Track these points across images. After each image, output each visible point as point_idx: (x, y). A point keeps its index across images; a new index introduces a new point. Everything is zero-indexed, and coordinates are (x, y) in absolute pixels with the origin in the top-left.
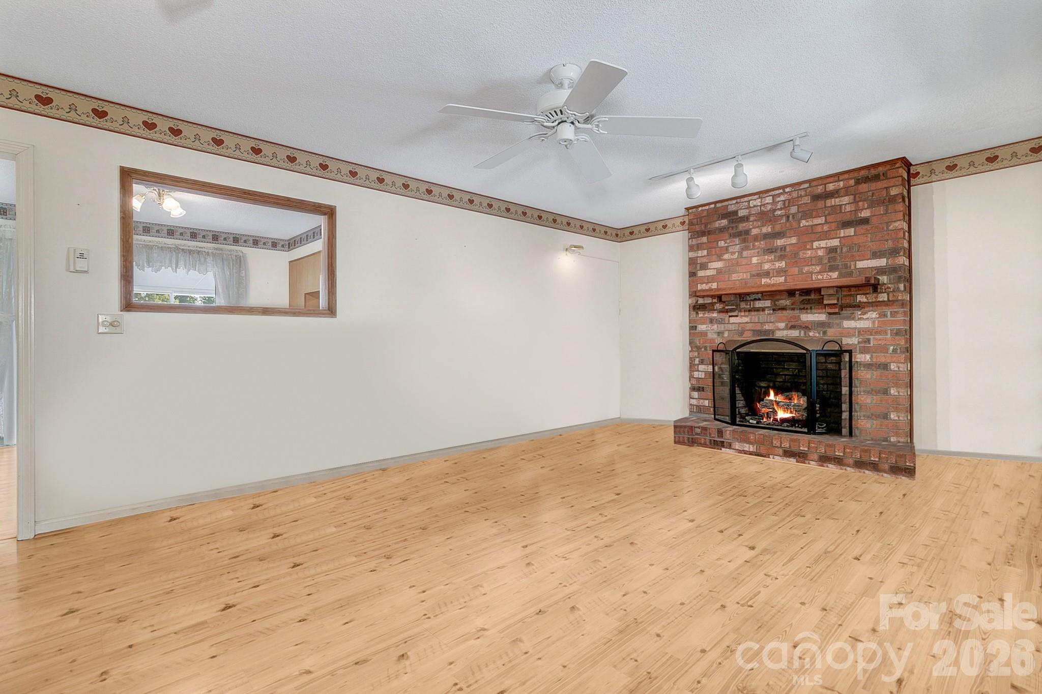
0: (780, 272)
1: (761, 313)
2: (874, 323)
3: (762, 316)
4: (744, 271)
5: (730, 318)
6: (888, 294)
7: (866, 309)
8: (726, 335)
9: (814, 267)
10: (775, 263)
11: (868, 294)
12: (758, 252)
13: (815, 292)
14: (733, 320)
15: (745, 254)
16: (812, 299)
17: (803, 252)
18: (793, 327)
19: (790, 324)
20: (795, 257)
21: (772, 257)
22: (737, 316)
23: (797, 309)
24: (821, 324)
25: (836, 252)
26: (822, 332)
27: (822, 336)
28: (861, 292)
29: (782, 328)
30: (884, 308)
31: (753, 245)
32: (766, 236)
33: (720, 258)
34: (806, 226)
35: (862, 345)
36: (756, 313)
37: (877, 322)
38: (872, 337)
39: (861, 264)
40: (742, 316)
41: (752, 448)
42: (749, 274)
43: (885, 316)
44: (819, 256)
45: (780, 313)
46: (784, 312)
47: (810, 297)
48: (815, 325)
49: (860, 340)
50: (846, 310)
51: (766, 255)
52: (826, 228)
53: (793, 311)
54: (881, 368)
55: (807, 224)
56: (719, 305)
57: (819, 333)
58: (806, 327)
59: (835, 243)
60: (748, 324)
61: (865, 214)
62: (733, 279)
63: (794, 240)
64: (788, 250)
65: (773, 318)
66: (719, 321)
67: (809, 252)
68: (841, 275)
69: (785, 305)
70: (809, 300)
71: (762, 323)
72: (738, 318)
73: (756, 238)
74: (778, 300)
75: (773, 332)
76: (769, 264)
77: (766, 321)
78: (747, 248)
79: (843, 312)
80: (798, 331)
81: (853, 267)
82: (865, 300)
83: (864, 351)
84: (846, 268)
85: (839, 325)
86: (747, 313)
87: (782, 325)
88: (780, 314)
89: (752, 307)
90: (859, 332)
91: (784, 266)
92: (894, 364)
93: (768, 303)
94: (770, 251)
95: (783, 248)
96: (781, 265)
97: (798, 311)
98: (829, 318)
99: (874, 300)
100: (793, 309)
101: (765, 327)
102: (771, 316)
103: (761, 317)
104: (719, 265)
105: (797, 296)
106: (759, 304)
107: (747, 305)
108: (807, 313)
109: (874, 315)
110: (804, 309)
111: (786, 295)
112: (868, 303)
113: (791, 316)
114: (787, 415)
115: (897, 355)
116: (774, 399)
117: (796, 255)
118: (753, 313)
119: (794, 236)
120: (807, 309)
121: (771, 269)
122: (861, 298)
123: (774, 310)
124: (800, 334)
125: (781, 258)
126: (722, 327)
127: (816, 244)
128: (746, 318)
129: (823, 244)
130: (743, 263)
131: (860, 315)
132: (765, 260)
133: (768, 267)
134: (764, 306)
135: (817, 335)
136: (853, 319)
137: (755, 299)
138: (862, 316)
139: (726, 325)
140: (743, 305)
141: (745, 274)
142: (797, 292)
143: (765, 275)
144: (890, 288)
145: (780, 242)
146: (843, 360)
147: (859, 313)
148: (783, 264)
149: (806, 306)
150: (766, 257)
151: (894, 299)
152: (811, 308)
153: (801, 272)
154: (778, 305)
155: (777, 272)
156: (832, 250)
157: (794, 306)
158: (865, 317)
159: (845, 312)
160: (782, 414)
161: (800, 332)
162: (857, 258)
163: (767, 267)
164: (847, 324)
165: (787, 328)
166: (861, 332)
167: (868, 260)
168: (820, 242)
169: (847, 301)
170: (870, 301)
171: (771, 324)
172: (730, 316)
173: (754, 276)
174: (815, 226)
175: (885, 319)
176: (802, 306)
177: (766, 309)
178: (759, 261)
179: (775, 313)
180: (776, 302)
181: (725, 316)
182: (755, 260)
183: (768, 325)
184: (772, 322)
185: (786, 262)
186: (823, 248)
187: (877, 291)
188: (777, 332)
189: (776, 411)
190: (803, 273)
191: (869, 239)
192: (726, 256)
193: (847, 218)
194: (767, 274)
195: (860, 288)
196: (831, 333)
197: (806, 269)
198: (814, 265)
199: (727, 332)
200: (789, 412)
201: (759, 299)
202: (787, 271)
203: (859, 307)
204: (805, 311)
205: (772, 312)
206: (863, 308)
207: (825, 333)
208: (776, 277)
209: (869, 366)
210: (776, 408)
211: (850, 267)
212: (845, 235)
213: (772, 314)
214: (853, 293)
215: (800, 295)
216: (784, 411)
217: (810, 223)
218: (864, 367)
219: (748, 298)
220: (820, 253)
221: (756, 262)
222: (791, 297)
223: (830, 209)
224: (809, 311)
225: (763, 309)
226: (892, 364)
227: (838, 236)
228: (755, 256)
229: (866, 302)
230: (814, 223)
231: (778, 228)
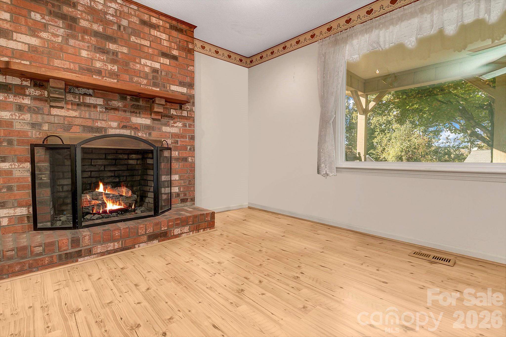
0: (112, 74)
1: (93, 109)
2: (180, 129)
3: (94, 114)
4: (71, 61)
5: (52, 109)
6: (187, 112)
7: (176, 120)
8: (46, 127)
9: (142, 80)
10: (107, 64)
11: (177, 109)
12: (88, 47)
13: (142, 100)
14: (55, 111)
15: (72, 42)
16: (141, 105)
17: (133, 63)
18: (124, 127)
19: (122, 125)
20: (126, 66)
21: (104, 57)
22: (62, 108)
23: (128, 112)
24: (148, 127)
25: (158, 73)
26: (148, 133)
27: (148, 136)
28: (173, 107)
29: (115, 127)
30: (185, 121)
31: (82, 37)
32: (96, 34)
33: (33, 33)
34: (135, 42)
35: (173, 145)
36: (86, 109)
37: (181, 129)
38: (179, 140)
39: (174, 88)
40: (69, 109)
41: (117, 245)
42: (77, 65)
43: (186, 126)
44: (146, 72)
45: (113, 112)
46: (117, 112)
47: (139, 104)
48: (143, 127)
49: (173, 141)
50: (164, 119)
51: (97, 53)
52: (150, 51)
53: (124, 113)
54: (184, 160)
55: (136, 41)
56: (33, 90)
57: (146, 134)
58: (136, 128)
59: (157, 66)
60: (77, 119)
61: (175, 53)
62: (56, 65)
63: (125, 50)
64: (120, 56)
65: (105, 117)
66: (34, 110)
67: (138, 66)
68: (161, 90)
69: (117, 106)
70: (138, 105)
71: (93, 120)
72: (63, 110)
73: (85, 31)
74: (111, 100)
75: (105, 129)
76: (101, 63)
77: (98, 118)
78: (75, 37)
79: (162, 120)
80: (129, 131)
81: (168, 88)
82: (175, 114)
83: (176, 149)
84: (164, 87)
85: (160, 129)
86: (75, 107)
87: (115, 124)
88: (112, 114)
89: (81, 101)
90: (172, 135)
91: (116, 70)
92: (190, 158)
93: (100, 101)
94: (104, 51)
95: (115, 53)
96: (113, 68)
97: (129, 114)
98: (153, 123)
99: (180, 115)
100: (125, 111)
101: (97, 124)
102: (104, 114)
103: (92, 113)
104: (34, 41)
105: (128, 100)
106: (88, 100)
107: (75, 98)
108: (136, 116)
109: (180, 124)
110: (134, 112)
111: (117, 96)
112: (177, 116)
113: (122, 117)
114: (116, 207)
115: (191, 152)
116: (104, 192)
117: (127, 64)
118: (83, 108)
119: (126, 47)
120: (136, 113)
121: (103, 69)
122: (173, 112)
123: (106, 109)
124: (131, 133)
125: (114, 62)
126: (39, 118)
127: (143, 61)
128: (74, 112)
129: (149, 63)
130: (69, 52)
131: (173, 123)
132: (96, 57)
133: (100, 66)
134: (96, 103)
135: (145, 136)
136: (168, 126)
137: (85, 94)
138: (173, 125)
139: (45, 116)
140: (70, 97)
141: (72, 65)
142: (128, 97)
143: (96, 73)
144: (188, 108)
145: (112, 47)
146: (162, 155)
147: (172, 122)
148: (115, 68)
149: (135, 110)
150: (98, 55)
151: (190, 116)
152: (140, 113)
153: (131, 80)
154: (110, 105)
155: (109, 73)
156: (155, 71)
157: (126, 109)
158: (175, 125)
159: (164, 120)
160: (111, 206)
161: (131, 132)
162: (171, 82)
163: (98, 65)
164: (165, 129)
165: (119, 127)
166: (173, 135)
167: (177, 86)
168: (147, 61)
169: (166, 112)
170: (178, 115)
171: (103, 122)
172: (51, 106)
173: (83, 69)
174: (143, 46)
175: (186, 128)
176: (132, 110)
177: (99, 107)
178: (90, 57)
179: (108, 112)
180: (109, 102)
181: (45, 107)
182: (84, 53)
183: (101, 123)
184: (104, 120)
185: (118, 67)
186: (148, 66)
187: (182, 109)
188: (110, 130)
189: (105, 203)
190: (133, 82)
191: (178, 71)
192: (44, 35)
193: (165, 50)
194: (99, 72)
195: (173, 104)
196: (154, 136)
197: (135, 79)
198: (142, 77)
199: (47, 124)
200: (118, 204)
201: (90, 95)
202: (119, 75)
203: (172, 117)
204: (135, 115)
205: (104, 110)
206: (174, 119)
207: (150, 134)
208: (108, 77)
209: (177, 159)
210: (106, 201)
211: (167, 88)
212: (164, 63)
213: (105, 112)
214: (168, 107)
215: (131, 100)
216: (113, 202)
217: (139, 42)
218: (175, 160)
219: (76, 91)
220: (147, 70)
221: (86, 56)
222: (123, 100)
223: (153, 37)
224: (138, 115)
225: (95, 106)
226: (189, 158)
227: (159, 61)
228: (86, 50)
229: (176, 115)
230: (142, 43)
231: (109, 32)
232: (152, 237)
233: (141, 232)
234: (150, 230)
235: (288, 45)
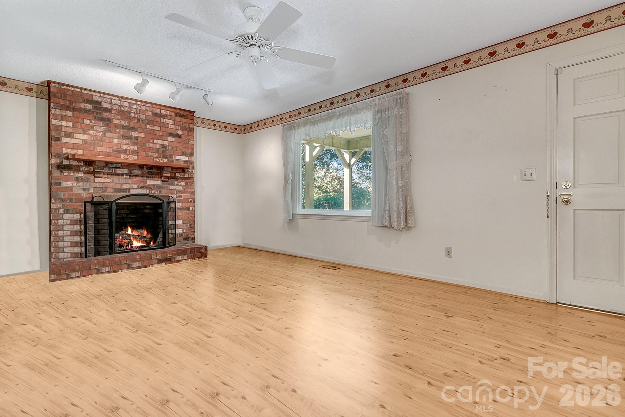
0: (134, 153)
1: (121, 177)
2: (183, 187)
3: (122, 179)
4: (108, 147)
5: (95, 178)
6: (189, 174)
7: (180, 180)
8: (91, 190)
9: (154, 154)
10: (130, 146)
11: (180, 173)
12: (118, 136)
13: (155, 168)
14: (97, 180)
15: (108, 134)
16: (153, 172)
17: (148, 143)
18: (142, 188)
19: (141, 185)
20: (144, 146)
21: (128, 142)
22: (102, 177)
23: (145, 177)
24: (159, 187)
25: (166, 148)
26: (159, 191)
27: (159, 193)
28: (177, 172)
29: (135, 188)
30: (187, 180)
31: (115, 130)
32: (124, 127)
33: (85, 132)
34: (150, 129)
35: (178, 198)
36: (117, 177)
37: (184, 187)
38: (182, 194)
39: (178, 157)
40: (106, 178)
42: (111, 149)
43: (187, 184)
44: (157, 148)
45: (134, 178)
46: (137, 178)
47: (152, 171)
48: (155, 187)
49: (177, 196)
50: (171, 180)
51: (124, 140)
52: (161, 133)
53: (142, 178)
54: (186, 209)
55: (151, 128)
56: (84, 167)
57: (157, 192)
58: (150, 188)
59: (166, 143)
60: (111, 184)
61: (179, 132)
62: (98, 150)
63: (143, 135)
64: (139, 140)
65: (129, 181)
66: (85, 180)
67: (152, 145)
68: (168, 160)
69: (137, 173)
70: (152, 172)
71: (121, 184)
72: (102, 179)
73: (117, 126)
74: (133, 170)
75: (129, 190)
76: (126, 146)
77: (124, 183)
78: (109, 131)
79: (169, 181)
80: (146, 190)
81: (174, 158)
82: (179, 176)
83: (180, 201)
84: (171, 158)
85: (167, 188)
86: (110, 176)
87: (135, 186)
88: (134, 179)
89: (114, 172)
90: (177, 192)
91: (137, 150)
92: (191, 207)
93: (126, 171)
94: (128, 138)
95: (136, 138)
96: (135, 148)
97: (146, 178)
98: (162, 184)
99: (183, 176)
100: (143, 177)
101: (123, 186)
102: (128, 179)
103: (120, 179)
104: (85, 137)
105: (145, 169)
106: (119, 171)
107: (110, 170)
108: (150, 180)
109: (183, 183)
110: (149, 177)
111: (138, 168)
112: (181, 177)
113: (141, 181)
114: (140, 244)
115: (192, 203)
116: (131, 234)
117: (144, 144)
118: (114, 177)
119: (143, 133)
120: (150, 177)
121: (128, 149)
122: (177, 175)
123: (130, 176)
124: (147, 192)
125: (135, 144)
126: (88, 185)
127: (155, 141)
128: (109, 179)
129: (159, 142)
130: (106, 141)
131: (177, 183)
132: (124, 142)
133: (126, 148)
134: (123, 172)
135: (156, 193)
136: (174, 185)
137: (116, 167)
138: (178, 184)
139: (91, 183)
140: (107, 170)
141: (108, 149)
142: (145, 167)
143: (123, 152)
144: (189, 171)
145: (134, 134)
146: (169, 206)
147: (177, 182)
148: (136, 148)
149: (150, 176)
150: (124, 141)
151: (191, 177)
152: (153, 177)
153: (147, 155)
154: (132, 173)
155: (132, 152)
156: (164, 147)
157: (143, 175)
158: (179, 184)
159: (171, 181)
160: (136, 244)
161: (147, 190)
162: (176, 154)
163: (125, 147)
164: (171, 187)
165: (138, 188)
166: (178, 192)
167: (181, 156)
168: (158, 141)
169: (173, 175)
170: (182, 176)
171: (128, 185)
172: (95, 177)
173: (115, 151)
174: (155, 131)
175: (188, 186)
176: (148, 176)
177: (125, 175)
178: (119, 142)
179: (131, 178)
180: (132, 171)
181: (91, 177)
182: (116, 141)
183: (126, 186)
184: (129, 184)
185: (138, 147)
186: (159, 144)
187: (184, 172)
188: (132, 191)
189: (132, 241)
190: (148, 156)
191: (181, 145)
192: (91, 132)
193: (171, 131)
194: (125, 152)
195: (177, 169)
196: (164, 192)
197: (150, 154)
198: (154, 153)
199: (92, 188)
200: (141, 242)
201: (119, 168)
202: (139, 153)
203: (177, 179)
204: (149, 178)
205: (128, 177)
206: (179, 180)
207: (160, 192)
208: (131, 155)
209: (181, 209)
211: (173, 158)
212: (171, 141)
213: (129, 178)
214: (174, 171)
215: (146, 169)
216: (138, 241)
217: (152, 128)
218: (179, 210)
219: (111, 166)
220: (158, 147)
221: (117, 142)
222: (141, 169)
223: (163, 123)
224: (152, 179)
225: (122, 175)
226: (190, 207)
227: (167, 140)
228: (117, 138)
229: (179, 177)
230: (154, 129)
231: (132, 125)
232: (161, 261)
233: (154, 257)
234: (160, 256)
235: (267, 121)
